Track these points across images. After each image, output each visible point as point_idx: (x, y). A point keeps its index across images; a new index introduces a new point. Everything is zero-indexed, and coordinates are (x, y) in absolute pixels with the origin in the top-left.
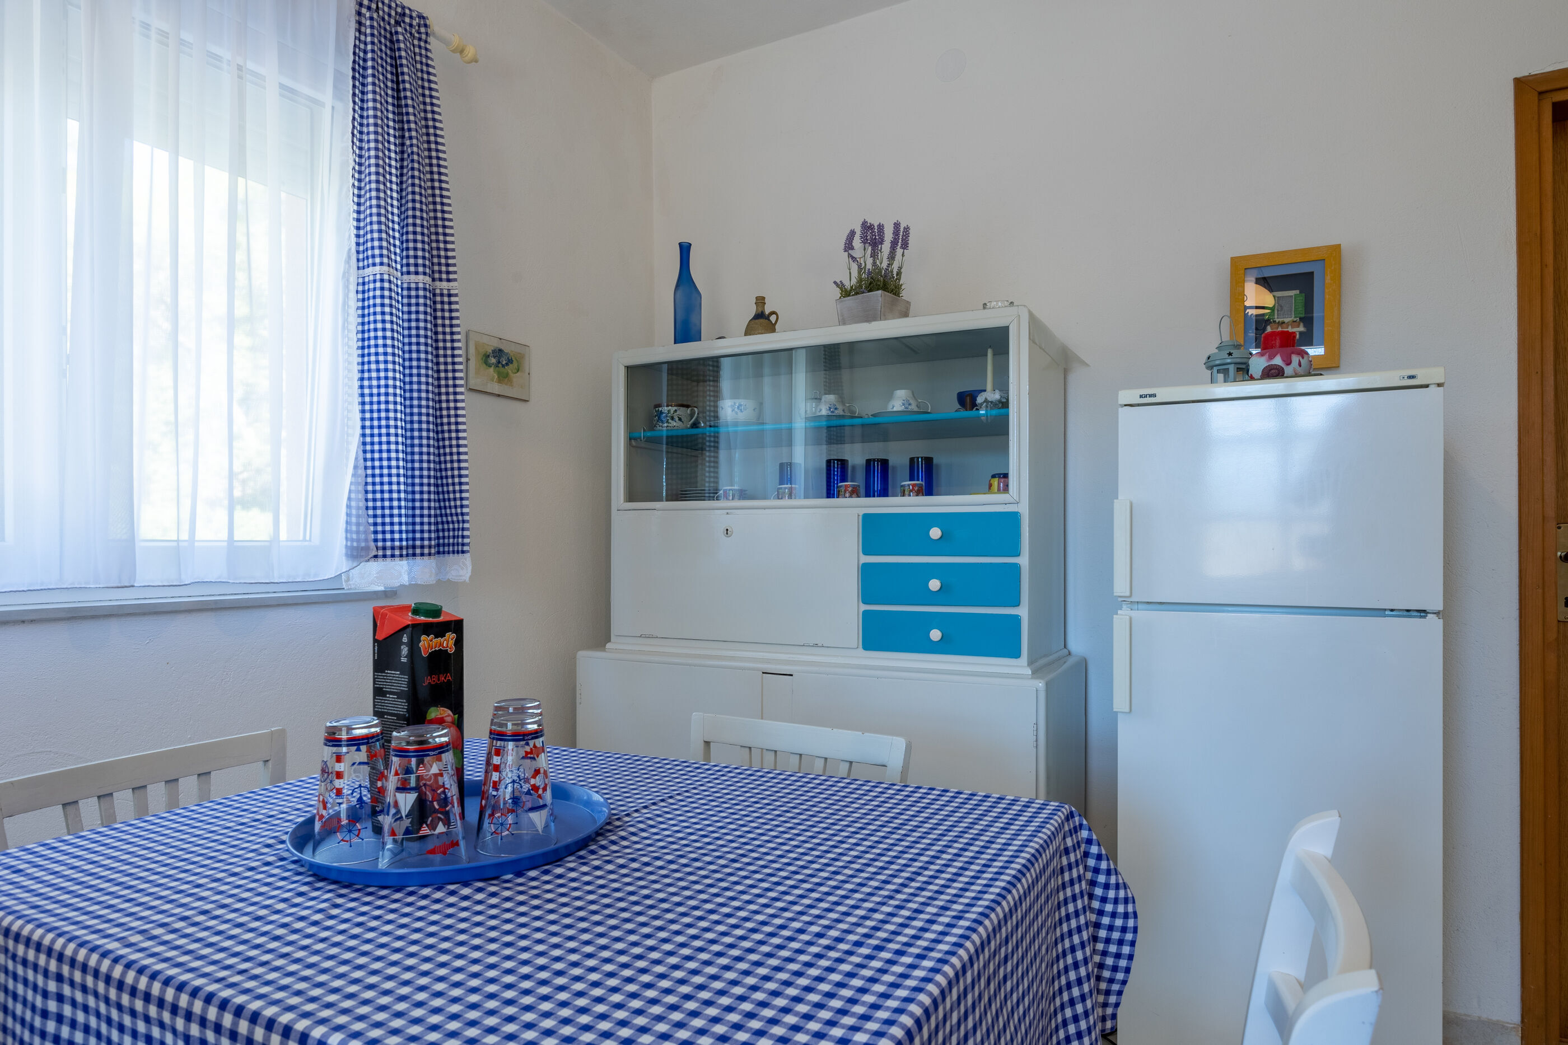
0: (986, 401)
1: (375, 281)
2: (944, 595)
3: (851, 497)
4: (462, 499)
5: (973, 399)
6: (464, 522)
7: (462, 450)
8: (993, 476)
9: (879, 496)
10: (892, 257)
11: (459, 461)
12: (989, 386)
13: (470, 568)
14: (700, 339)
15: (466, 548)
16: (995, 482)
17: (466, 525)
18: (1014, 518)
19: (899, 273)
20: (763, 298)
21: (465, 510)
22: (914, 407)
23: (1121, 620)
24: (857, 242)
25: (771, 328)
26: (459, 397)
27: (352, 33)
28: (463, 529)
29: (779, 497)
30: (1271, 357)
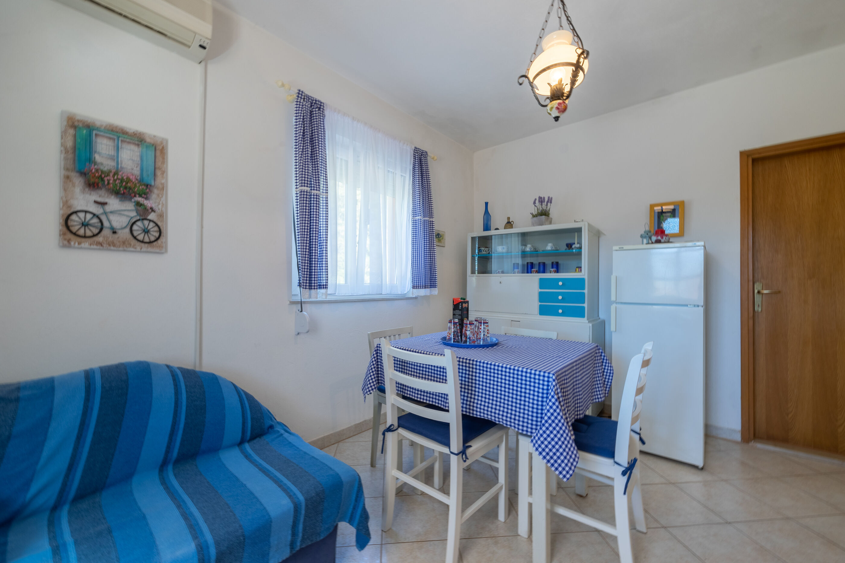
0: (575, 247)
1: (418, 220)
2: (563, 300)
3: (535, 273)
4: (435, 274)
5: (571, 246)
6: (436, 279)
7: (435, 261)
8: (577, 267)
9: (543, 273)
10: (547, 205)
11: (435, 264)
12: (576, 243)
13: (437, 291)
14: (490, 230)
15: (436, 286)
16: (577, 269)
17: (436, 280)
18: (583, 280)
19: (549, 210)
20: (509, 217)
21: (436, 276)
22: (554, 248)
23: (613, 307)
24: (537, 202)
25: (511, 227)
26: (435, 248)
27: (412, 159)
28: (436, 281)
29: (514, 273)
30: (657, 236)
